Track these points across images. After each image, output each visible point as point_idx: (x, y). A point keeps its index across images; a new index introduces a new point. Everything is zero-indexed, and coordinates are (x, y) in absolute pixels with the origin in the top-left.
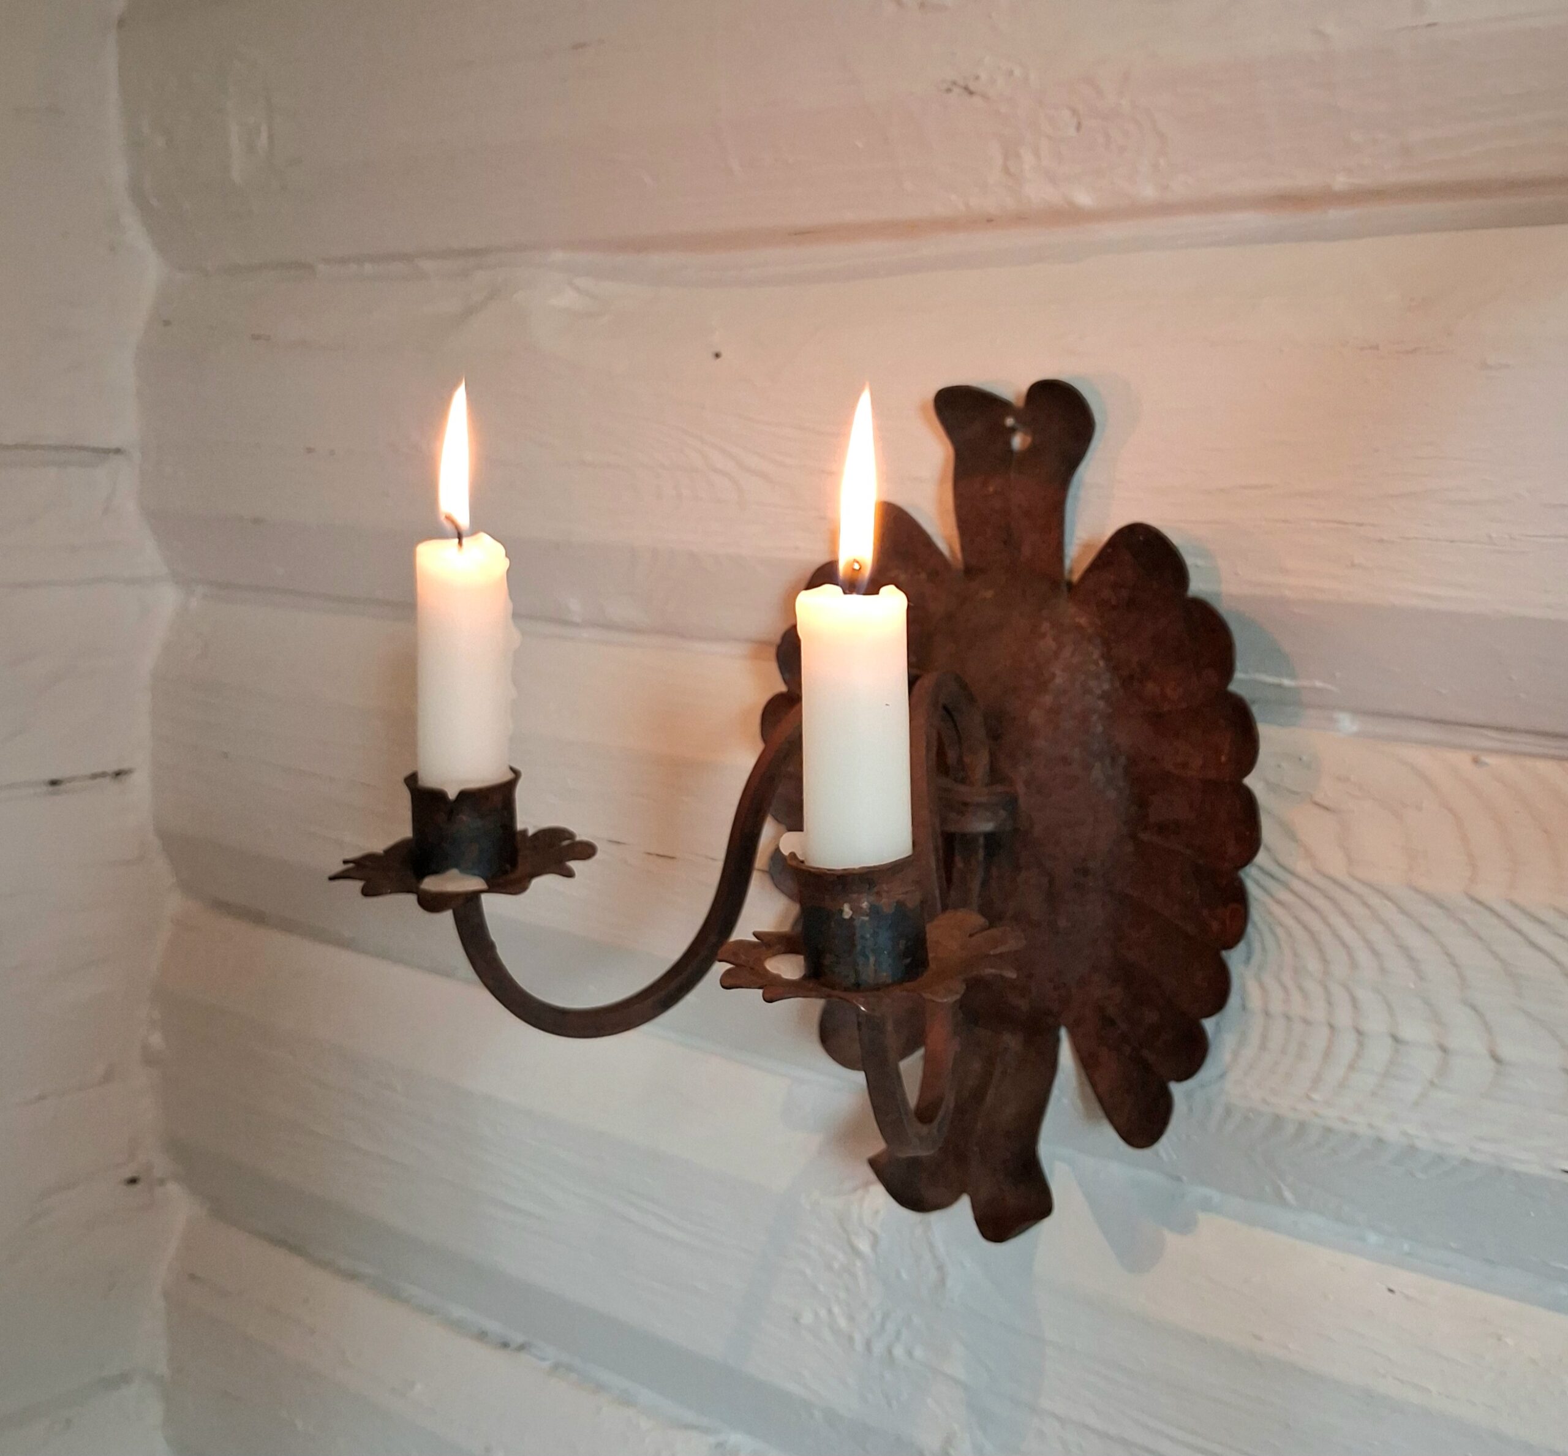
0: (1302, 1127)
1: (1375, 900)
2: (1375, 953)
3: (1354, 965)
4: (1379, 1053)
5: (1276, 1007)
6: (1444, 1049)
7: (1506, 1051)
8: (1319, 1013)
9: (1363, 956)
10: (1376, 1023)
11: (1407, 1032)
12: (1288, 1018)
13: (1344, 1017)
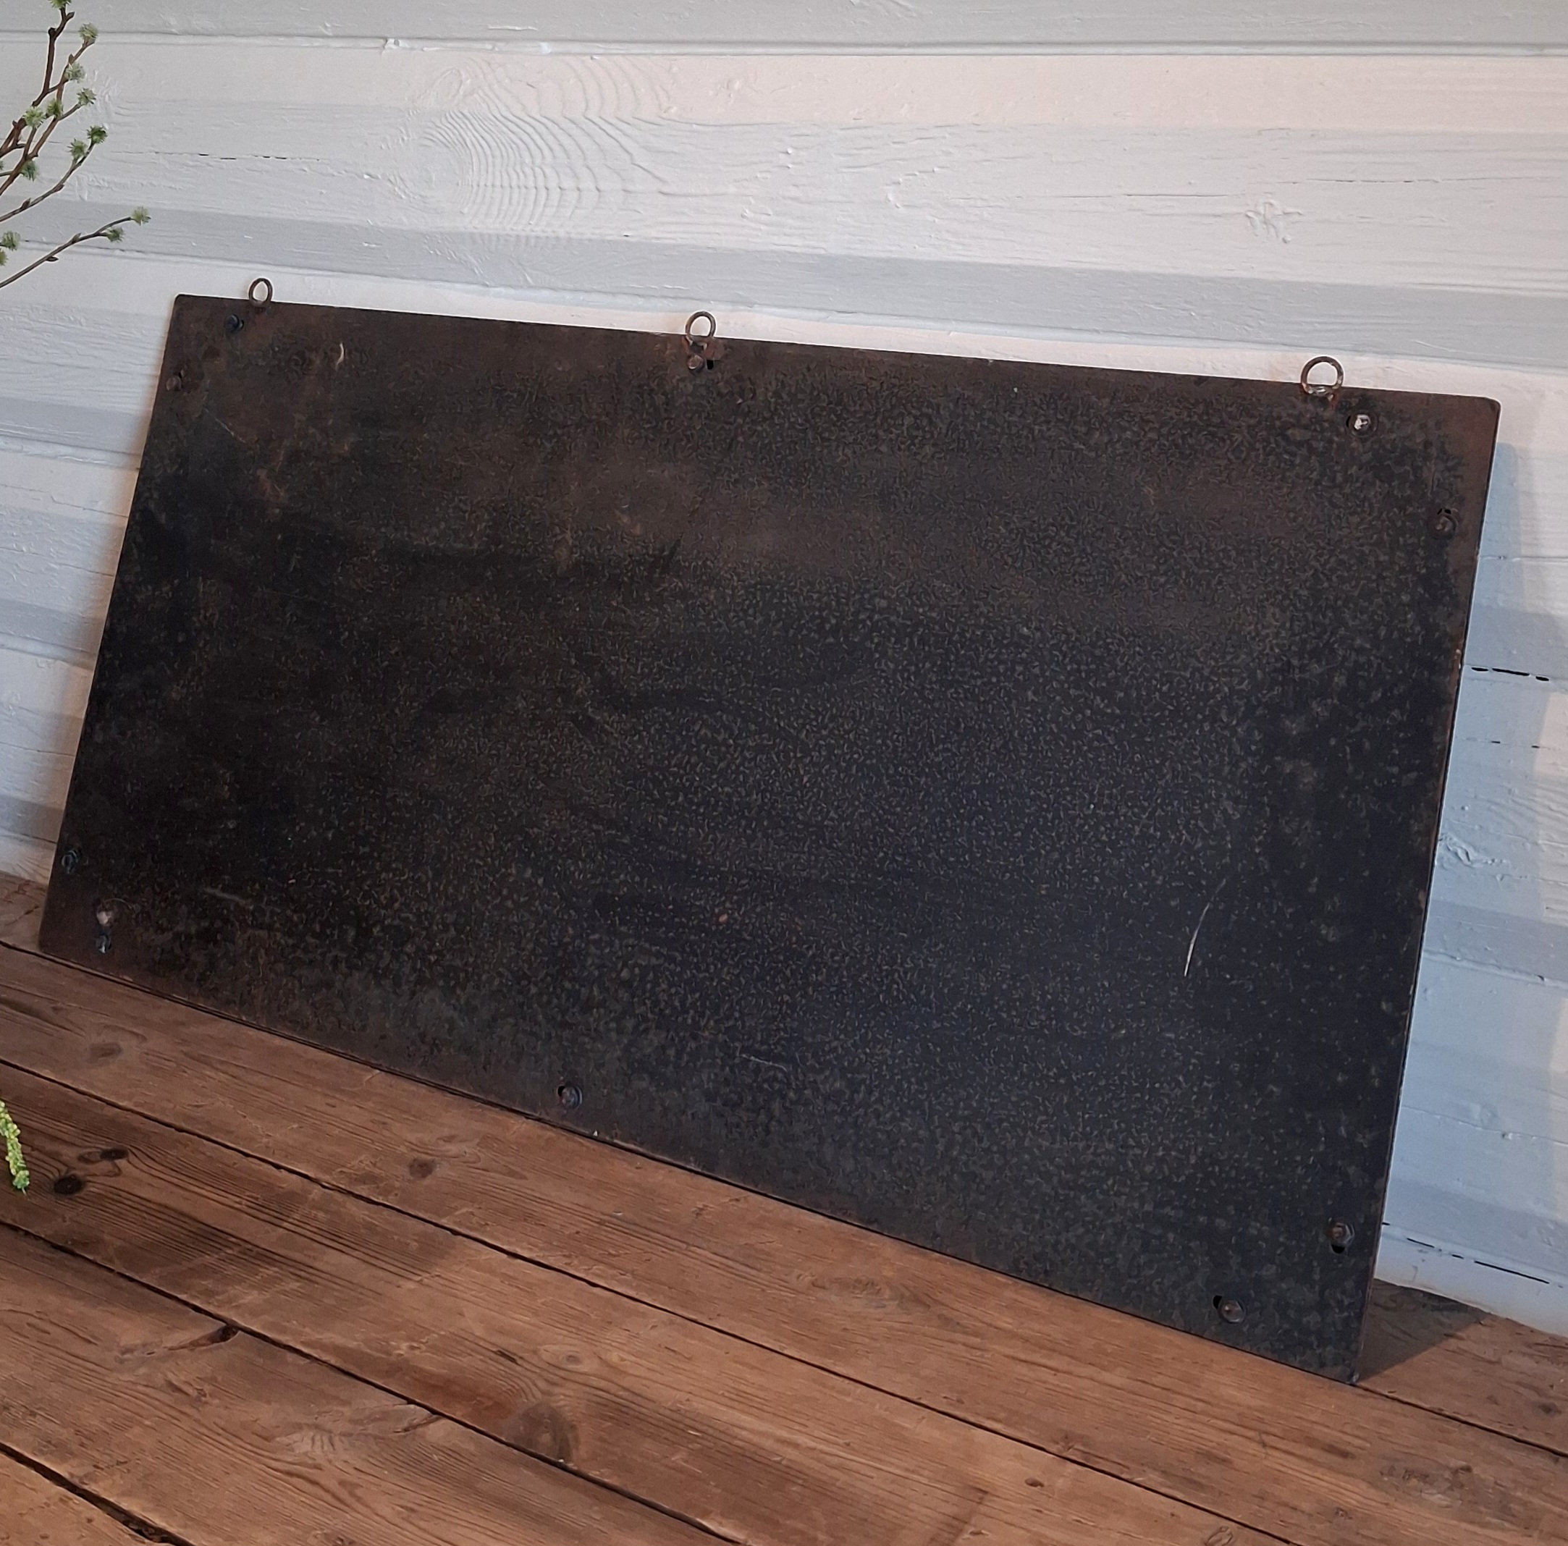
0: (528, 238)
1: (549, 124)
2: (551, 149)
3: (543, 157)
4: (555, 194)
5: (514, 183)
6: (578, 189)
7: (602, 187)
8: (531, 184)
9: (546, 151)
10: (553, 184)
11: (565, 185)
12: (519, 187)
13: (541, 183)
